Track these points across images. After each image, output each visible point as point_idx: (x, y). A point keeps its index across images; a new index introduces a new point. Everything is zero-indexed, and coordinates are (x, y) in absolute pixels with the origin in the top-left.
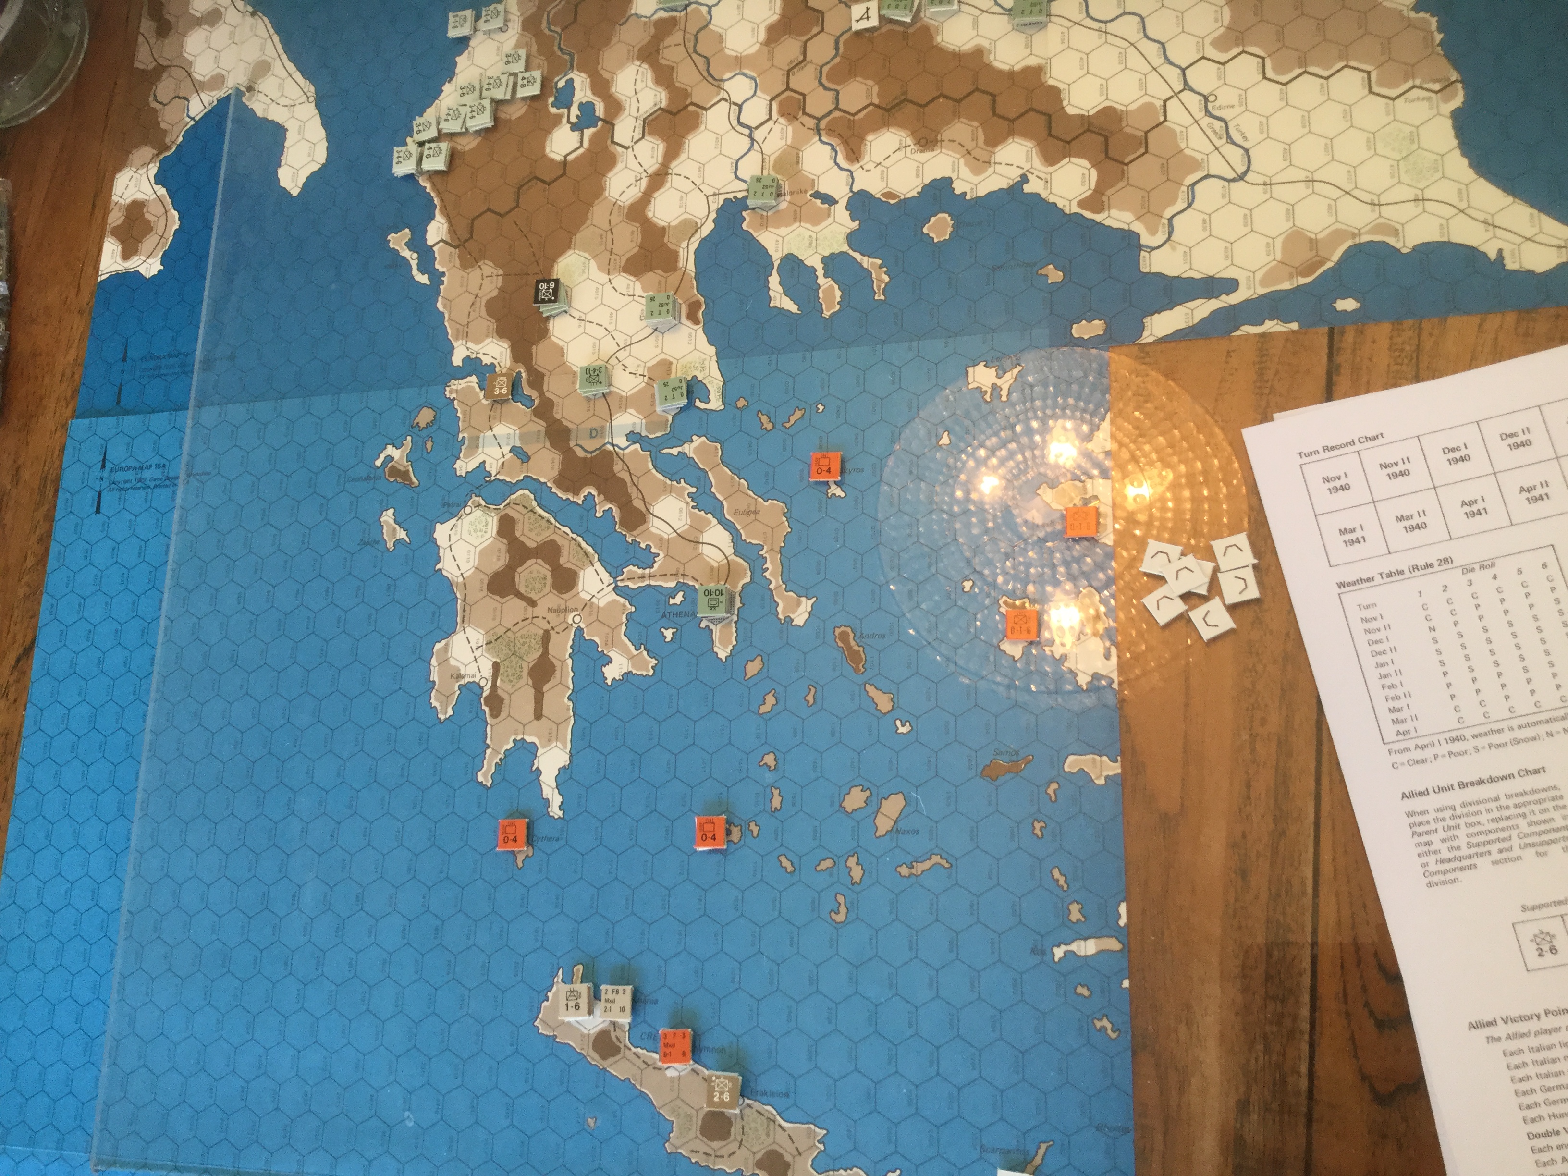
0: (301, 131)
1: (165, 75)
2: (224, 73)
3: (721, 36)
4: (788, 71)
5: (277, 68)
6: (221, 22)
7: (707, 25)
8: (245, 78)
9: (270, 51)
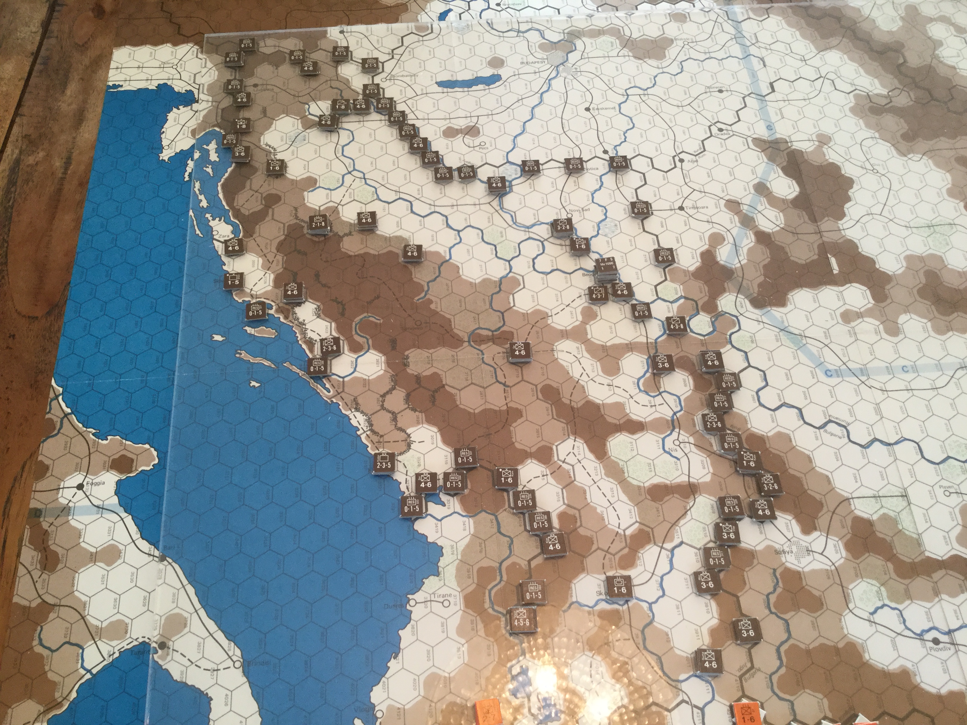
0: (228, 701)
1: (52, 616)
2: (127, 621)
3: (667, 635)
4: (741, 677)
5: (195, 624)
6: (120, 561)
7: (651, 623)
8: (156, 633)
9: (184, 602)
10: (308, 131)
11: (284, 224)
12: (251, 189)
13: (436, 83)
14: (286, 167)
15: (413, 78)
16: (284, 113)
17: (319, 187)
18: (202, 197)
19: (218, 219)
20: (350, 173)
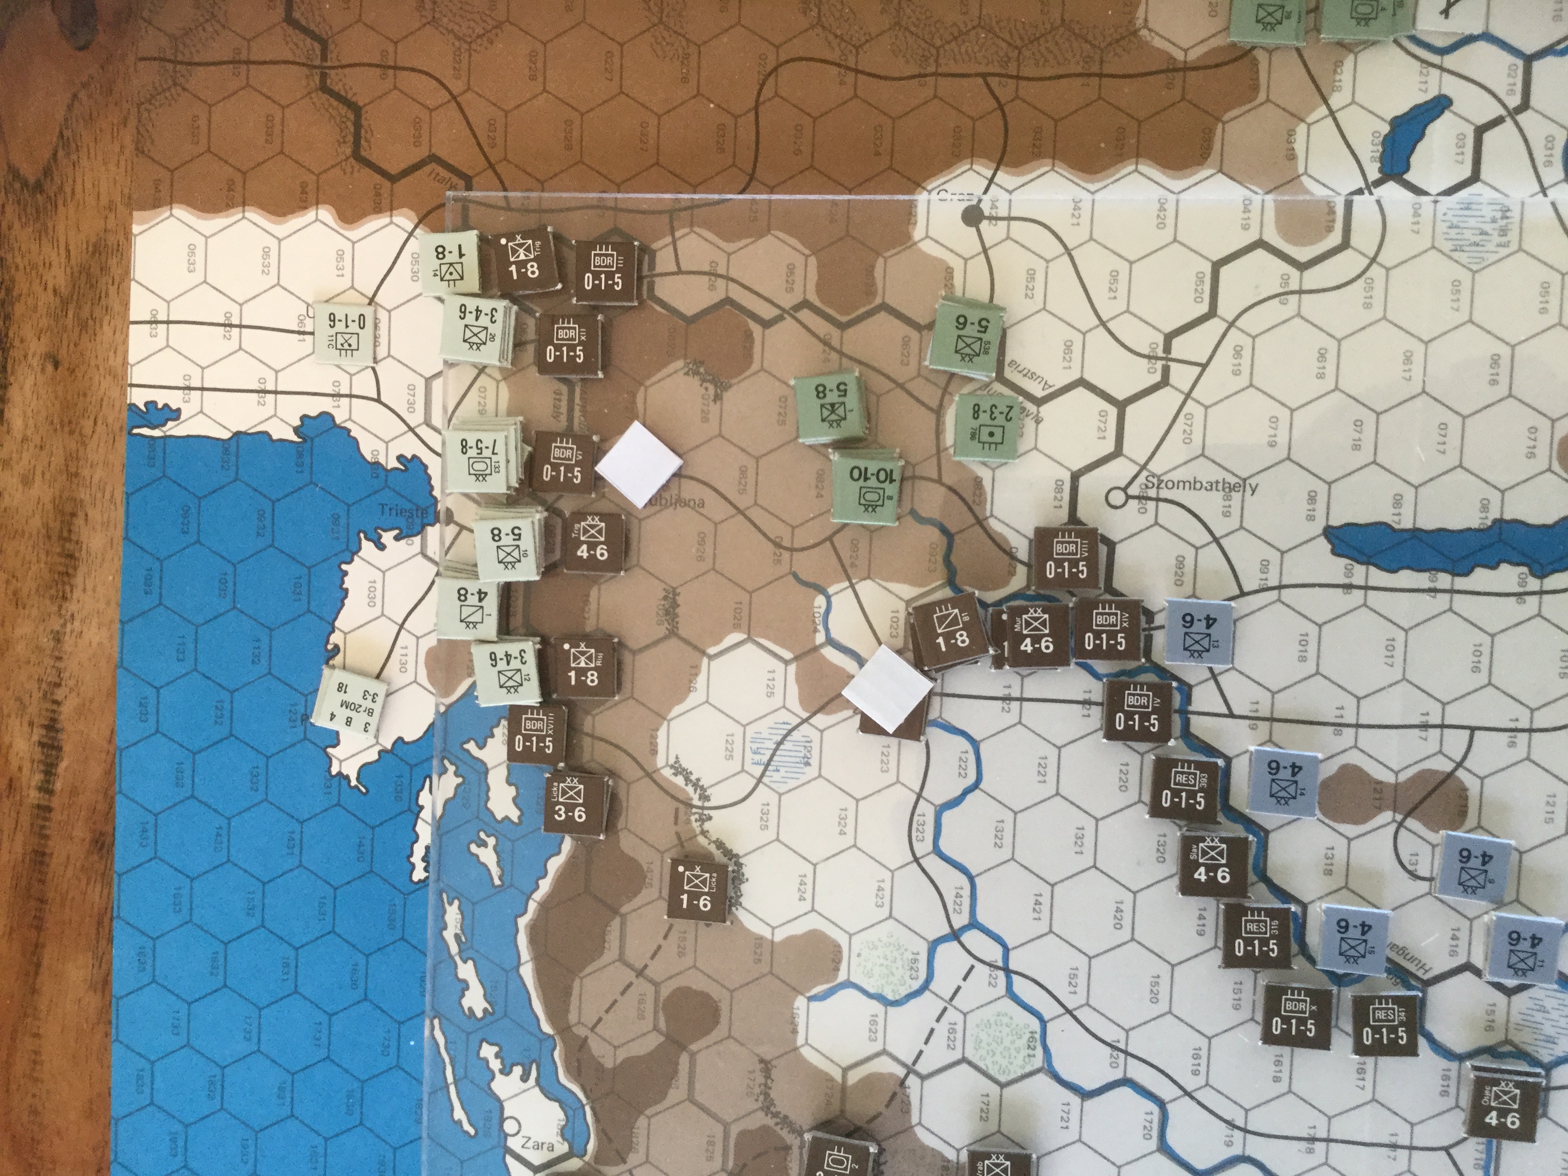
10: (820, 720)
11: (726, 1126)
12: (621, 959)
13: (1329, 533)
14: (738, 878)
15: (1236, 496)
16: (737, 627)
17: (848, 984)
18: (466, 971)
19: (518, 1071)
20: (955, 935)
